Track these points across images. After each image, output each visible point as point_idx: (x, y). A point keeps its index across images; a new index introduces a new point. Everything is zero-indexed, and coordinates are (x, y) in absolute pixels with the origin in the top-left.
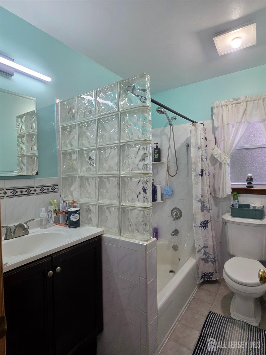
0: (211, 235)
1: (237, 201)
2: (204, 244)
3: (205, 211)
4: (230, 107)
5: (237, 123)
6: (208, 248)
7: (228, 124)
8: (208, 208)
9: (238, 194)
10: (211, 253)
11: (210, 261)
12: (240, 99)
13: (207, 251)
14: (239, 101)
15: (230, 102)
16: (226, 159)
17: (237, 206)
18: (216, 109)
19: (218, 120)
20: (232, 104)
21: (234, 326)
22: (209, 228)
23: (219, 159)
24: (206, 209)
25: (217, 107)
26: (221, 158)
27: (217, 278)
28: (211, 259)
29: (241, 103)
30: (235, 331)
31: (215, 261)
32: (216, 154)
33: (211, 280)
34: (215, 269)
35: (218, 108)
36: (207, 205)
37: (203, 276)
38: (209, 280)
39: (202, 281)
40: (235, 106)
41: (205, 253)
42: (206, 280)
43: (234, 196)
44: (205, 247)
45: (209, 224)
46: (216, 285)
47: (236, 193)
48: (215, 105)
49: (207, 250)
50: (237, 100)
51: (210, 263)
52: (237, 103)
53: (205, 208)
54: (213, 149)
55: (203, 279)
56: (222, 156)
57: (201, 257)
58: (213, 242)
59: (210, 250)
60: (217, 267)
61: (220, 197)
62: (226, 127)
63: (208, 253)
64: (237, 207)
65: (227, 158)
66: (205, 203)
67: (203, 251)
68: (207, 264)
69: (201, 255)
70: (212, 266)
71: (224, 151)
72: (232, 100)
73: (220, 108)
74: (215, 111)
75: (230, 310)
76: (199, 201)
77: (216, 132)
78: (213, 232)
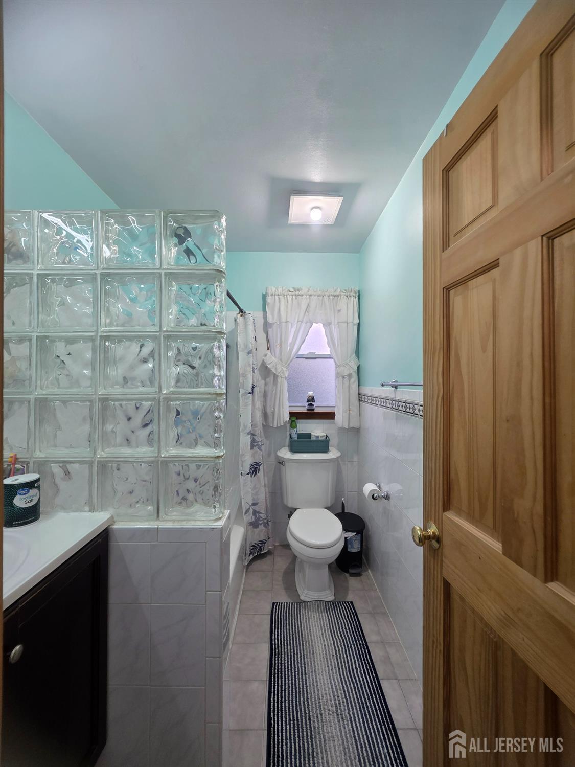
0: (263, 484)
1: (295, 429)
2: (254, 499)
3: (256, 449)
4: (290, 298)
5: (298, 322)
6: (259, 505)
7: (287, 322)
8: (260, 443)
9: (296, 421)
10: (262, 511)
11: (261, 524)
12: (301, 290)
13: (257, 510)
14: (300, 293)
15: (290, 291)
16: (283, 371)
17: (296, 436)
18: (270, 297)
19: (273, 315)
20: (292, 295)
21: (308, 612)
22: (261, 473)
23: (273, 370)
24: (258, 445)
25: (272, 295)
26: (276, 369)
27: (270, 547)
28: (264, 519)
29: (303, 295)
30: (311, 618)
31: (267, 523)
32: (269, 362)
33: (262, 552)
34: (268, 534)
35: (274, 297)
36: (258, 438)
37: (252, 549)
38: (260, 554)
39: (251, 558)
40: (296, 298)
41: (255, 513)
42: (256, 554)
43: (292, 422)
44: (254, 504)
45: (261, 467)
46: (269, 558)
47: (294, 419)
48: (270, 292)
49: (257, 508)
50: (298, 290)
51: (262, 527)
52: (298, 295)
53: (255, 444)
54: (266, 355)
55: (251, 555)
56: (277, 366)
57: (249, 520)
58: (266, 493)
59: (261, 508)
60: (271, 531)
61: (275, 426)
62: (284, 324)
63: (259, 513)
64: (296, 439)
65: (285, 369)
66: (255, 435)
67: (251, 511)
68: (257, 530)
69: (250, 518)
70: (264, 531)
71: (281, 360)
72: (292, 290)
73: (276, 297)
74: (269, 299)
75: (297, 590)
76: (248, 434)
77: (270, 331)
78: (266, 478)
